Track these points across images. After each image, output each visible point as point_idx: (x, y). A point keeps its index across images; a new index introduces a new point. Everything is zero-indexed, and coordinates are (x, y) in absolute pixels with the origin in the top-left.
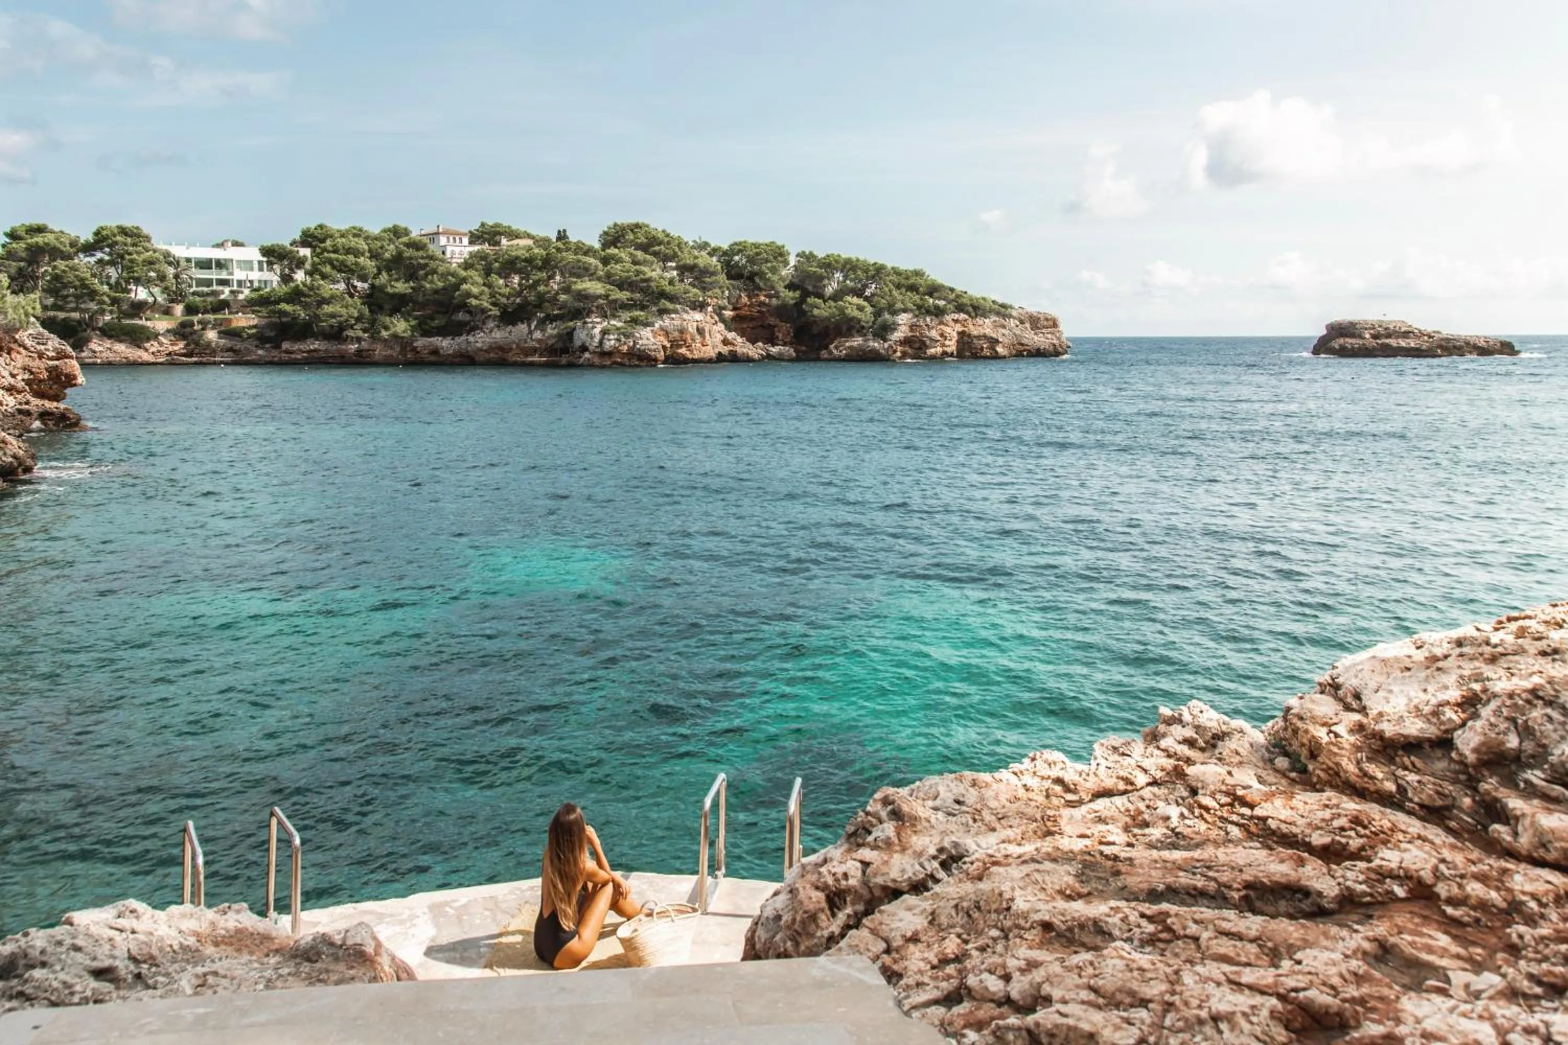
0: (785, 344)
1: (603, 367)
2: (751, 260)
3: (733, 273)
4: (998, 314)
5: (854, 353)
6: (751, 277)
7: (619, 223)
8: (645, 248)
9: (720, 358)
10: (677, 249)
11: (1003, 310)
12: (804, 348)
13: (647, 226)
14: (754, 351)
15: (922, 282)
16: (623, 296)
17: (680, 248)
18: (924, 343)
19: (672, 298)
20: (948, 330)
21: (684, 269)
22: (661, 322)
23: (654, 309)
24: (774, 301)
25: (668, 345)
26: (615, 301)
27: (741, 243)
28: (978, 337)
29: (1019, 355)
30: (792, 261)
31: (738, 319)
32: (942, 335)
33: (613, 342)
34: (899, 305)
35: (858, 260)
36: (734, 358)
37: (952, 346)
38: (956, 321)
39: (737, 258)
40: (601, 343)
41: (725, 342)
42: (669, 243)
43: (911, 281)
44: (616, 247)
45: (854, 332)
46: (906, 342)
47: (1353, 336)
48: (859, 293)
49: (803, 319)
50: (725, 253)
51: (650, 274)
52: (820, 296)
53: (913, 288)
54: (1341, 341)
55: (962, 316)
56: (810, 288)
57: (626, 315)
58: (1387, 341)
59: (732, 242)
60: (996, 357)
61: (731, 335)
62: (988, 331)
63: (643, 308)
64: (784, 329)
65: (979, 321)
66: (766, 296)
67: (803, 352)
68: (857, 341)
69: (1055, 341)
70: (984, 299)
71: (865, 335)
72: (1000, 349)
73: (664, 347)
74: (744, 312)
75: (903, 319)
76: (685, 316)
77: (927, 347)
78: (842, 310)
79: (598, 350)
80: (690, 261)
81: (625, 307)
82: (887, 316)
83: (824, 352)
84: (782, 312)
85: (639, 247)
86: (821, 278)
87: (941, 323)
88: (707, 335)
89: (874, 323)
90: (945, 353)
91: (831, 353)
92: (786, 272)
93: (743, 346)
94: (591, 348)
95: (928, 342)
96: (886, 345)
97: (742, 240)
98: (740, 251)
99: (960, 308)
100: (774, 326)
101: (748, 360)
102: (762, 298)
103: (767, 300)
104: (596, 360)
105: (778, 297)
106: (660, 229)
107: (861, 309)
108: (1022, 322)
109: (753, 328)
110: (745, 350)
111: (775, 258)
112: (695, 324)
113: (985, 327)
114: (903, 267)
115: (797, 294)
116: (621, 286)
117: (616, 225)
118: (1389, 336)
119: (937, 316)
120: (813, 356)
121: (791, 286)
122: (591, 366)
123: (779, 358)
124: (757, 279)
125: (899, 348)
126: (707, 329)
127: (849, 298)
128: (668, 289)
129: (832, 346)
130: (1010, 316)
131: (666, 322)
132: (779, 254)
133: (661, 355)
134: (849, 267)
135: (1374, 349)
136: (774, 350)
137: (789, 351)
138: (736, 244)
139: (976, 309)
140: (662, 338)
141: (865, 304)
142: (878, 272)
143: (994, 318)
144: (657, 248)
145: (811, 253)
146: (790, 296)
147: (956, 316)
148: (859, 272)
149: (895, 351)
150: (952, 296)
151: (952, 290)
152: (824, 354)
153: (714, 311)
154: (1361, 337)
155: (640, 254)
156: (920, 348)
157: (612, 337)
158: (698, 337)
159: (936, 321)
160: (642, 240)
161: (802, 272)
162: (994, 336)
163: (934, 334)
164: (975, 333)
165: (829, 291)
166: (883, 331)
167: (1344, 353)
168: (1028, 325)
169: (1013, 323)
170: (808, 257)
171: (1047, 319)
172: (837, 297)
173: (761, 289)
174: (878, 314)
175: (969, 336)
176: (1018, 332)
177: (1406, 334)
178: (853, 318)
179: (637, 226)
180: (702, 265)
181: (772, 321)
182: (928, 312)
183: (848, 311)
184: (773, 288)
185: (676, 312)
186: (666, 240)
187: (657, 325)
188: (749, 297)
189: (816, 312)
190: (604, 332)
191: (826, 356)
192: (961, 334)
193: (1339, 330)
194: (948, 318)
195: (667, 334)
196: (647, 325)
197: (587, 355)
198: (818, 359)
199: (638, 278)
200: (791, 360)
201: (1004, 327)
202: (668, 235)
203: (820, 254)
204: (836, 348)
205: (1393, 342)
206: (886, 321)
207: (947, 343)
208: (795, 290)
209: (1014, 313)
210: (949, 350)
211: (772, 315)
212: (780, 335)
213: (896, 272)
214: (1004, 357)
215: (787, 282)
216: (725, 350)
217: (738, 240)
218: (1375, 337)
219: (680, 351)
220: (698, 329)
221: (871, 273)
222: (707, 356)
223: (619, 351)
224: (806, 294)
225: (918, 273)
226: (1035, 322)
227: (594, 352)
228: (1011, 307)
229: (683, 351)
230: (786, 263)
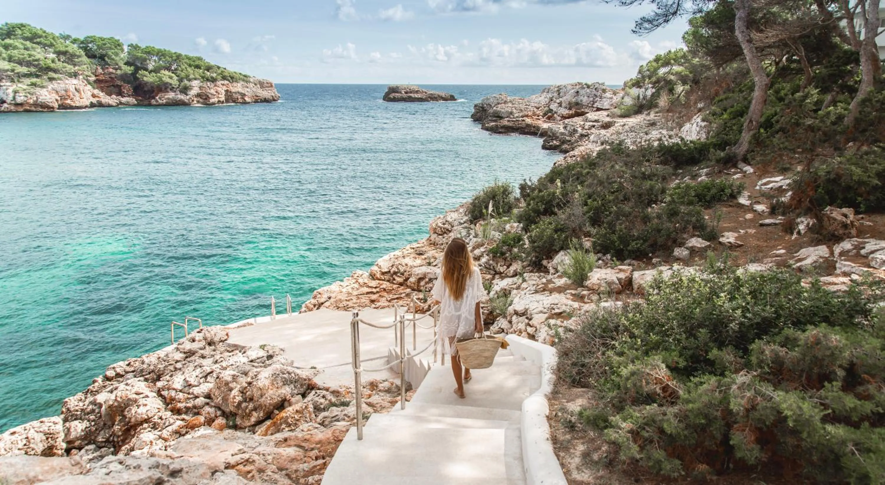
0: (129, 96)
1: (17, 112)
2: (99, 47)
3: (91, 55)
4: (243, 80)
5: (171, 101)
6: (102, 57)
7: (9, 22)
8: (30, 39)
9: (92, 105)
10: (52, 41)
11: (245, 78)
12: (140, 98)
13: (29, 25)
14: (112, 100)
15: (203, 64)
16: (24, 70)
17: (55, 40)
18: (208, 96)
19: (55, 71)
20: (219, 89)
21: (59, 53)
22: (52, 86)
23: (45, 77)
24: (119, 72)
25: (59, 99)
26: (18, 73)
27: (91, 37)
28: (236, 93)
29: (256, 102)
30: (126, 48)
31: (98, 81)
32: (217, 92)
33: (22, 98)
34: (192, 76)
35: (165, 51)
36: (100, 105)
37: (223, 98)
38: (223, 85)
39: (90, 45)
40: (14, 98)
41: (94, 96)
42: (46, 37)
43: (197, 63)
44: (10, 38)
45: (169, 90)
46: (198, 95)
47: (397, 92)
48: (168, 69)
49: (137, 82)
50: (82, 42)
51: (38, 56)
52: (146, 70)
53: (198, 67)
54: (393, 94)
55: (226, 82)
56: (139, 65)
57: (28, 81)
58: (411, 95)
59: (86, 36)
60: (245, 103)
61: (96, 92)
62: (240, 90)
63: (37, 76)
64: (127, 88)
65: (235, 84)
66: (113, 69)
67: (141, 100)
68: (171, 95)
69: (273, 95)
70: (235, 73)
71: (175, 92)
72: (247, 99)
73: (57, 100)
74: (101, 78)
75: (196, 84)
76: (67, 82)
77: (210, 98)
78: (160, 79)
79: (13, 102)
80: (63, 49)
81: (26, 76)
82: (186, 82)
83: (153, 100)
84: (124, 78)
85: (26, 39)
86: (145, 60)
87: (215, 86)
88: (82, 92)
89: (179, 85)
90: (219, 102)
91: (157, 101)
92: (124, 55)
93: (105, 99)
94: (8, 101)
95: (210, 96)
96: (188, 97)
97: (92, 35)
98: (92, 42)
99: (224, 78)
100: (121, 86)
101: (110, 106)
102: (111, 70)
103: (114, 71)
104: (13, 108)
105: (121, 70)
106: (39, 28)
107: (171, 78)
108: (255, 84)
109: (108, 87)
110: (107, 100)
111: (116, 47)
112: (74, 86)
113: (237, 88)
114: (191, 55)
115: (132, 68)
116: (20, 63)
117: (7, 24)
118: (411, 92)
119: (213, 82)
120: (146, 102)
121: (127, 63)
122: (8, 112)
123: (127, 104)
124: (106, 59)
125: (195, 99)
126: (81, 89)
127: (163, 72)
128: (52, 65)
129: (157, 98)
130: (250, 82)
131: (54, 85)
132: (118, 45)
133: (56, 105)
134: (161, 54)
135: (406, 98)
136: (124, 100)
137: (132, 100)
138: (88, 37)
139: (232, 78)
140: (54, 95)
141: (173, 75)
142: (179, 57)
143: (242, 83)
144: (38, 40)
145: (136, 45)
146: (129, 70)
147: (223, 82)
148: (167, 58)
149: (193, 101)
150: (219, 71)
151: (219, 68)
152: (153, 102)
153: (84, 78)
154: (401, 93)
155: (28, 44)
156: (206, 99)
157: (21, 95)
158: (77, 93)
159: (212, 85)
160: (28, 34)
161: (133, 55)
162: (243, 92)
163: (213, 91)
164: (233, 91)
165: (150, 67)
166: (185, 90)
167: (394, 100)
168: (259, 86)
169: (251, 85)
170: (135, 47)
171: (267, 83)
172: (156, 70)
173: (109, 65)
174: (181, 80)
175: (231, 92)
176: (255, 90)
177: (417, 92)
178: (167, 83)
179: (22, 25)
180: (71, 51)
181: (119, 83)
182: (208, 80)
183: (164, 79)
184: (117, 64)
185: (61, 80)
186: (44, 35)
187: (50, 88)
188: (102, 69)
189: (145, 79)
190: (15, 92)
191: (155, 103)
192: (227, 91)
193: (393, 90)
194: (219, 83)
195: (57, 92)
196: (43, 87)
197: (5, 105)
198: (150, 105)
199: (31, 59)
200: (135, 105)
201: (247, 87)
202: (45, 32)
203: (143, 46)
204: (160, 98)
205: (412, 95)
206: (186, 84)
207: (220, 96)
208: (131, 66)
209: (251, 80)
210: (221, 100)
211: (118, 80)
212: (126, 92)
213: (189, 58)
214: (249, 103)
215: (125, 61)
216: (94, 101)
217: (89, 35)
218: (406, 93)
219: (67, 102)
220: (76, 89)
221: (174, 58)
222: (84, 104)
223: (28, 103)
224: (137, 69)
225: (200, 59)
226: (262, 84)
227: (10, 104)
228: (250, 77)
229: (69, 102)
230: (123, 50)
